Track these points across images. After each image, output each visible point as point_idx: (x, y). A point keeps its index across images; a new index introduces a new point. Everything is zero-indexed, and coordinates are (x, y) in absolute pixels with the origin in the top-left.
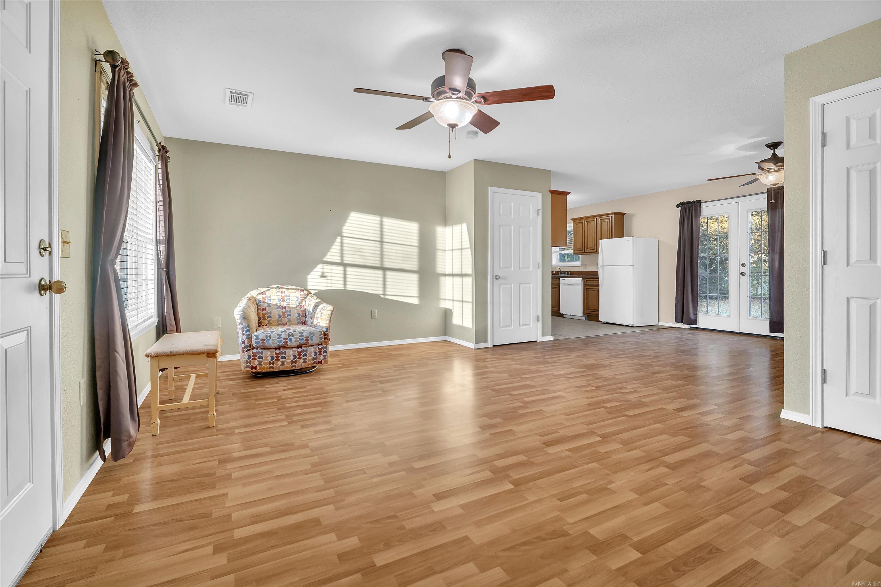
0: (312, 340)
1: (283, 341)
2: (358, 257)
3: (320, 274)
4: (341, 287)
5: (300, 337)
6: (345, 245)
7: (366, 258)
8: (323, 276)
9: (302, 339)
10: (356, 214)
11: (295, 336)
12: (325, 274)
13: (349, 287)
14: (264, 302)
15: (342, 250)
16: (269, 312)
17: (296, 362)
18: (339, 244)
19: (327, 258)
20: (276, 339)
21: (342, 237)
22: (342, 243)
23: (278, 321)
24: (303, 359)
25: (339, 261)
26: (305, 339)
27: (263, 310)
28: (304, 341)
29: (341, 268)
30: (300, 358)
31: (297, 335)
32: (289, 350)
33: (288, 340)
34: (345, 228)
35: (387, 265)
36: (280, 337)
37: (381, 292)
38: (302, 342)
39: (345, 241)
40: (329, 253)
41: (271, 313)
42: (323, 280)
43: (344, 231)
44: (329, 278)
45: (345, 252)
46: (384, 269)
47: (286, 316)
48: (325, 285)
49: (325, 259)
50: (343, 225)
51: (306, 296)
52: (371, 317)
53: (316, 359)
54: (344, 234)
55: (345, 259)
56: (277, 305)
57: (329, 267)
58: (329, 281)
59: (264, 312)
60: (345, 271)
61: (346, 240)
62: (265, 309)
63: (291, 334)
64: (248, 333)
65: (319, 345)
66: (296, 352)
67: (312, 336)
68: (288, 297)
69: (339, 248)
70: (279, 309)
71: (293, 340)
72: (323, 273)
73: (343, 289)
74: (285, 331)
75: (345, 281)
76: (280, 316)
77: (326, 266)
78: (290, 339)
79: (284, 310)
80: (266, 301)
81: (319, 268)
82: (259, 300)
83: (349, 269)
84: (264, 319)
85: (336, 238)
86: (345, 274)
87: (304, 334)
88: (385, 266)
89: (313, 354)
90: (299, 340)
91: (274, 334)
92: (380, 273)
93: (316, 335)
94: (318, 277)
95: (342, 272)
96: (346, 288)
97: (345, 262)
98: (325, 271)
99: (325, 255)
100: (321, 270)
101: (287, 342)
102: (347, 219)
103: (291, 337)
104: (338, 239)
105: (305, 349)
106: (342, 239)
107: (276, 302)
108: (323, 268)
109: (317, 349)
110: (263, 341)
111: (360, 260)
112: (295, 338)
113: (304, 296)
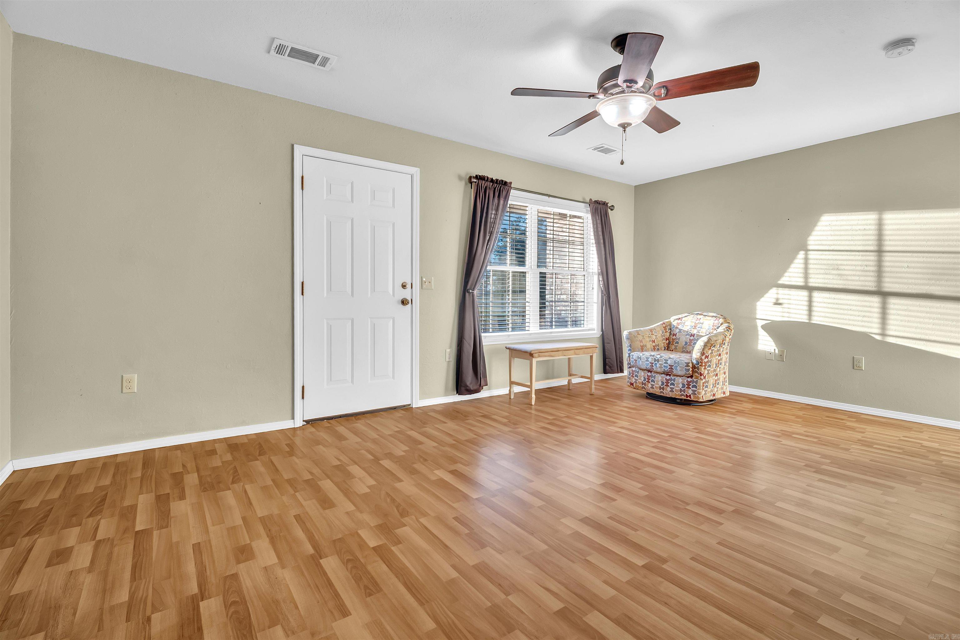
0: (676, 370)
1: (650, 364)
2: (836, 277)
3: (774, 301)
4: (802, 317)
5: (664, 364)
6: (811, 261)
7: (845, 277)
8: (777, 303)
9: (666, 367)
10: (830, 215)
11: (660, 362)
12: (780, 301)
13: (816, 320)
14: (677, 328)
15: (806, 269)
16: (678, 337)
17: (663, 389)
18: (802, 261)
19: (784, 280)
20: (644, 362)
21: (807, 250)
22: (806, 259)
23: (683, 348)
24: (671, 388)
25: (802, 284)
26: (669, 367)
27: (674, 335)
28: (668, 369)
29: (805, 293)
30: (667, 386)
31: (662, 361)
32: (658, 375)
33: (653, 365)
34: (811, 238)
35: (888, 286)
36: (647, 361)
37: (877, 331)
38: (666, 370)
39: (810, 257)
40: (786, 274)
41: (679, 339)
42: (778, 308)
43: (809, 243)
44: (784, 306)
45: (810, 271)
46: (884, 295)
47: (692, 344)
48: (781, 314)
49: (780, 282)
50: (809, 235)
51: (720, 325)
52: (852, 367)
53: (684, 391)
54: (810, 247)
55: (811, 280)
56: (688, 332)
57: (786, 291)
58: (786, 310)
59: (674, 337)
60: (810, 297)
61: (812, 255)
62: (675, 335)
63: (657, 359)
64: (629, 352)
65: (688, 377)
66: (665, 379)
67: (676, 365)
68: (701, 325)
69: (802, 266)
70: (688, 336)
71: (658, 365)
72: (777, 299)
73: (807, 321)
74: (653, 356)
75: (810, 311)
76: (686, 343)
77: (781, 291)
78: (655, 363)
79: (692, 338)
80: (679, 327)
81: (773, 293)
82: (673, 325)
83: (817, 295)
84: (673, 344)
85: (797, 253)
86: (810, 301)
87: (669, 362)
88: (886, 290)
89: (681, 386)
90: (663, 366)
91: (644, 356)
92: (875, 301)
93: (681, 366)
94: (771, 304)
95: (806, 299)
96: (812, 320)
97: (810, 285)
98: (780, 296)
99: (781, 276)
100: (776, 296)
101: (653, 366)
102: (815, 225)
103: (656, 362)
104: (801, 255)
105: (673, 378)
106: (806, 254)
107: (686, 328)
108: (777, 294)
109: (686, 381)
110: (636, 360)
111: (835, 282)
112: (659, 364)
113: (717, 325)
